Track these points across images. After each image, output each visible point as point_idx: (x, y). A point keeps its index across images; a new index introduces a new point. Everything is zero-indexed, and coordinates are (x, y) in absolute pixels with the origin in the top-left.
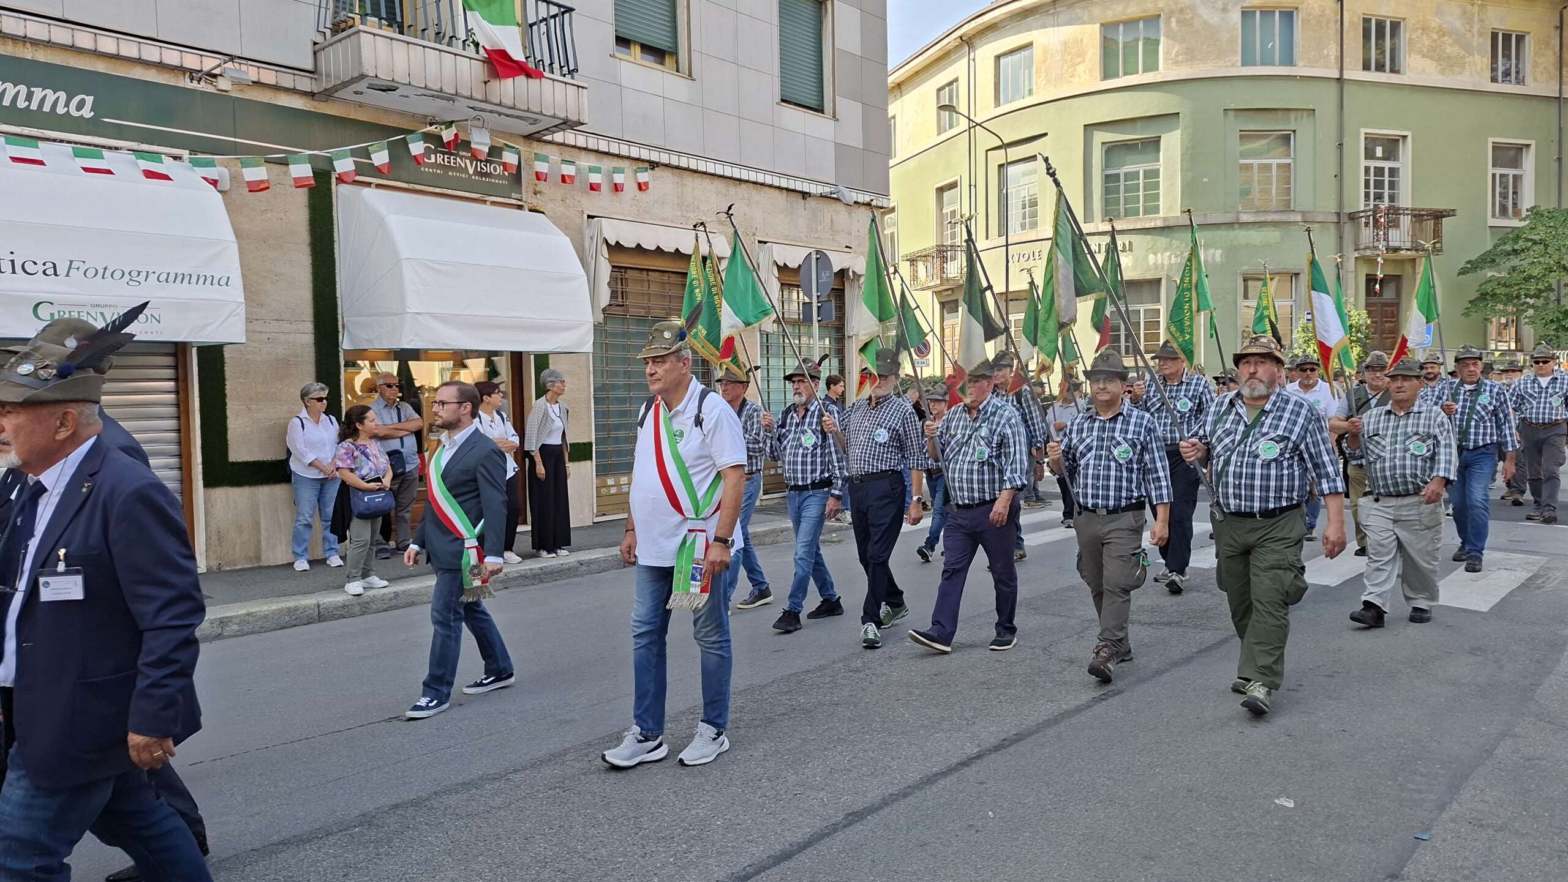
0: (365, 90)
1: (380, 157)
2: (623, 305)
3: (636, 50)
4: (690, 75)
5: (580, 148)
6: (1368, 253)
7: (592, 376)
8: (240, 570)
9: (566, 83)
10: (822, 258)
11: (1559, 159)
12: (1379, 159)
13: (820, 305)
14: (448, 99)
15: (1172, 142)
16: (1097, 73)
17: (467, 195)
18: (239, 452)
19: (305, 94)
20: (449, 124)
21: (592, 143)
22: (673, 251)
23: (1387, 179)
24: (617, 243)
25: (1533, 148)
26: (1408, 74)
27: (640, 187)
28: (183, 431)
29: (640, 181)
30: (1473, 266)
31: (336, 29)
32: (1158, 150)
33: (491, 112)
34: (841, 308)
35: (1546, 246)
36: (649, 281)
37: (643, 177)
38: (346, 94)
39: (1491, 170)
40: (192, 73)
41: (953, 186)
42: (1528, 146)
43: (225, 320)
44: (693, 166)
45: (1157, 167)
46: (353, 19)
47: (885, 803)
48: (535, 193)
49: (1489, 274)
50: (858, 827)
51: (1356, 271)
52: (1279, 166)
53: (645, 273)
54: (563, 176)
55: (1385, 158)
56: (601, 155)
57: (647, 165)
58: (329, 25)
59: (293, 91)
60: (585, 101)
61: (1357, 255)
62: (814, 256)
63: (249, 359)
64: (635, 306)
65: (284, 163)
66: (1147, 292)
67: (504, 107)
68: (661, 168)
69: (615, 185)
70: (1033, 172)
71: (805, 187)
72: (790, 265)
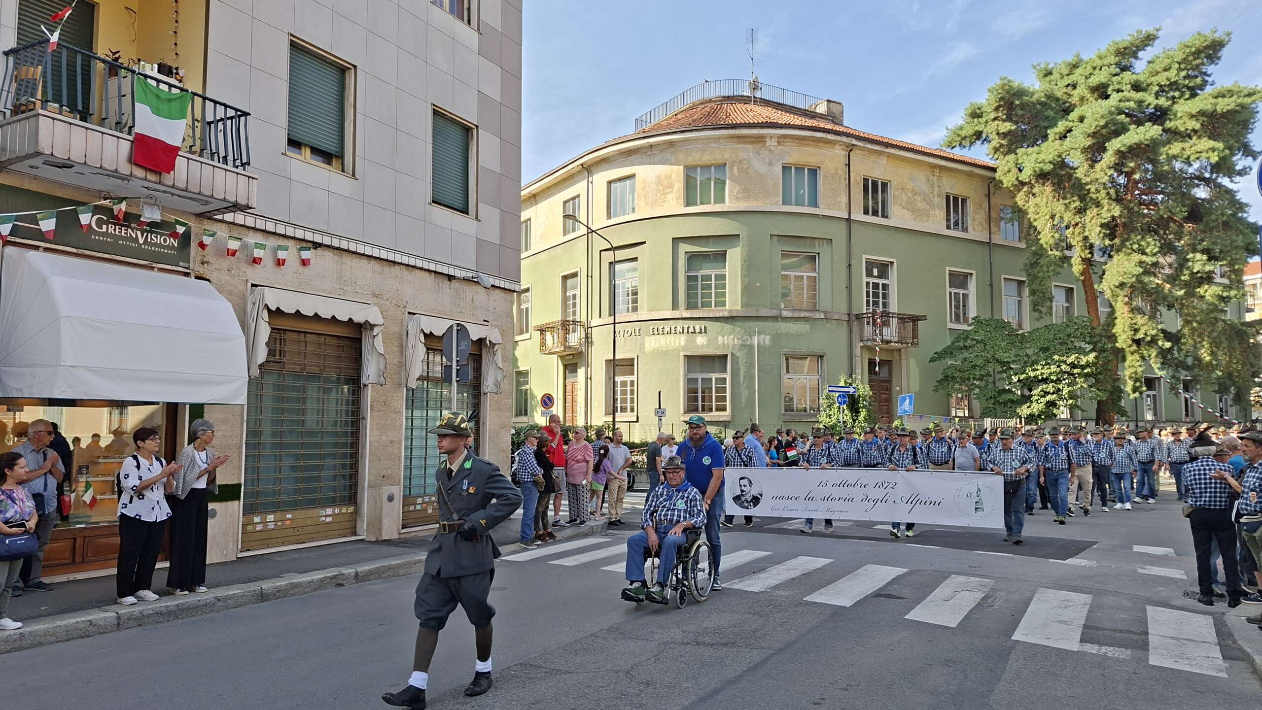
0: (40, 165)
1: (48, 225)
2: (280, 362)
3: (307, 151)
4: (354, 175)
5: (249, 228)
6: (869, 343)
7: (245, 423)
9: (237, 174)
10: (462, 330)
11: (991, 285)
12: (875, 277)
13: (458, 367)
14: (123, 179)
15: (735, 256)
16: (682, 201)
17: (137, 261)
20: (122, 199)
21: (260, 224)
22: (329, 317)
23: (881, 291)
24: (278, 308)
25: (974, 275)
26: (893, 219)
27: (305, 263)
29: (303, 258)
30: (939, 356)
31: (17, 110)
32: (725, 261)
33: (165, 192)
34: (478, 370)
35: (985, 345)
36: (306, 342)
37: (305, 255)
38: (21, 167)
39: (948, 290)
41: (574, 275)
42: (971, 274)
44: (351, 249)
45: (724, 273)
46: (34, 103)
48: (203, 263)
49: (950, 363)
51: (862, 356)
52: (808, 277)
53: (303, 334)
54: (230, 250)
55: (879, 277)
56: (267, 234)
57: (310, 245)
58: (9, 106)
60: (255, 190)
61: (862, 345)
62: (455, 328)
64: (292, 363)
66: (717, 365)
67: (176, 189)
68: (323, 248)
69: (279, 259)
70: (635, 269)
71: (451, 271)
72: (435, 334)
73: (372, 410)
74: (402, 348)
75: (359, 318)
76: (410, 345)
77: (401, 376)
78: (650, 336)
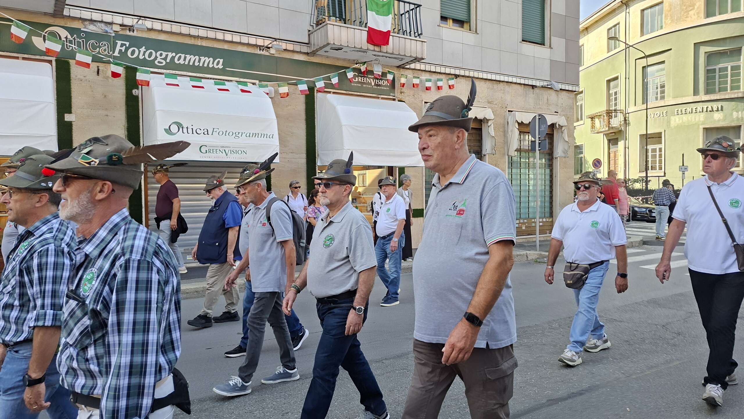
0: (329, 50)
1: (335, 80)
3: (450, 22)
4: (476, 32)
5: (422, 71)
7: (424, 177)
9: (416, 40)
10: (542, 118)
13: (540, 142)
14: (364, 52)
16: (702, 15)
19: (305, 53)
20: (364, 63)
21: (428, 68)
27: (450, 87)
29: (450, 84)
31: (318, 24)
32: (740, 55)
33: (383, 56)
34: (551, 143)
37: (451, 82)
38: (321, 52)
40: (260, 47)
41: (616, 78)
44: (476, 76)
45: (739, 64)
46: (325, 19)
48: (401, 93)
54: (413, 84)
56: (431, 73)
57: (453, 76)
58: (315, 22)
59: (300, 52)
60: (425, 48)
62: (537, 117)
65: (296, 84)
66: (732, 133)
67: (388, 54)
68: (460, 77)
69: (438, 87)
70: (663, 69)
71: (534, 83)
72: (525, 122)
74: (505, 133)
75: (480, 117)
76: (510, 130)
77: (504, 149)
78: (675, 115)
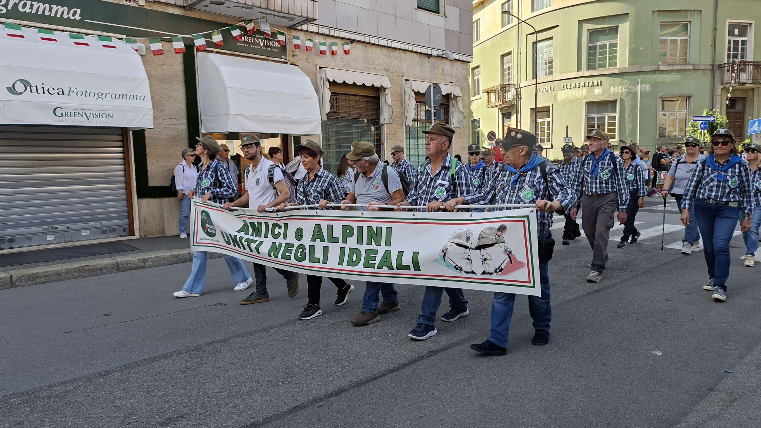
0: (209, 4)
1: (217, 38)
2: (337, 112)
5: (315, 33)
6: (728, 86)
8: (155, 237)
10: (437, 88)
12: (736, 36)
13: (435, 111)
14: (249, 8)
15: (624, 28)
17: (260, 57)
18: (154, 181)
19: (180, 7)
20: (250, 21)
21: (321, 30)
22: (361, 84)
23: (740, 46)
24: (334, 80)
27: (346, 52)
28: (127, 171)
29: (346, 49)
32: (617, 33)
33: (271, 14)
34: (447, 114)
36: (350, 100)
37: (347, 47)
38: (200, 6)
41: (509, 53)
43: (143, 117)
44: (372, 42)
45: (616, 42)
47: (448, 347)
48: (293, 56)
50: (433, 358)
51: (721, 95)
52: (681, 40)
53: (348, 96)
54: (306, 47)
55: (740, 35)
56: (324, 36)
57: (348, 41)
59: (175, 5)
60: (317, 8)
61: (722, 87)
62: (432, 86)
63: (156, 137)
64: (343, 113)
65: (170, 41)
66: (610, 107)
67: (277, 11)
68: (356, 42)
69: (333, 52)
70: (551, 46)
71: (429, 52)
72: (421, 92)
73: (387, 139)
74: (402, 102)
75: (377, 85)
76: (407, 100)
77: (402, 120)
78: (561, 90)
